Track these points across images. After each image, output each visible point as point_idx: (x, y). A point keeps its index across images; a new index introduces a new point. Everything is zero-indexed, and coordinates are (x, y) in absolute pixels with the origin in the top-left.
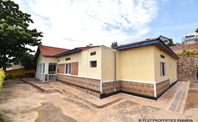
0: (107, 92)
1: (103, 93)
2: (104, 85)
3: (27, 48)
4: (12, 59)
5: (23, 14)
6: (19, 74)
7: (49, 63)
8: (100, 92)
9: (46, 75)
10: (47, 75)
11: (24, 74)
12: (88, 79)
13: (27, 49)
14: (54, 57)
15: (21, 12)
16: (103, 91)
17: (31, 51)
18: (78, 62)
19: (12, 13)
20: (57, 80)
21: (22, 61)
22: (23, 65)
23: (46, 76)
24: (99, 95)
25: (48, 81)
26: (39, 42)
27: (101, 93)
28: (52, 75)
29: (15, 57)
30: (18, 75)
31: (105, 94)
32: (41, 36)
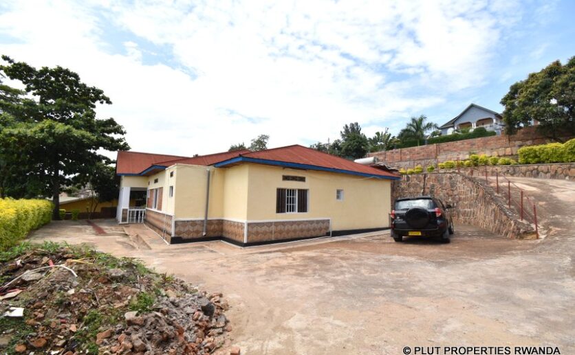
0: (185, 236)
1: (177, 236)
2: (179, 224)
3: (100, 156)
4: (73, 178)
5: (89, 90)
6: (88, 209)
7: (131, 188)
8: (170, 235)
9: (124, 210)
10: (127, 210)
11: (98, 210)
12: (167, 215)
13: (100, 158)
14: (140, 175)
15: (84, 86)
16: (175, 233)
17: (109, 162)
18: (162, 188)
19: (67, 89)
20: (146, 221)
21: (93, 182)
22: (97, 190)
23: (125, 212)
24: (169, 238)
25: (127, 222)
26: (122, 143)
27: (173, 235)
28: (138, 212)
29: (77, 174)
30: (86, 211)
31: (180, 238)
32: (122, 133)
